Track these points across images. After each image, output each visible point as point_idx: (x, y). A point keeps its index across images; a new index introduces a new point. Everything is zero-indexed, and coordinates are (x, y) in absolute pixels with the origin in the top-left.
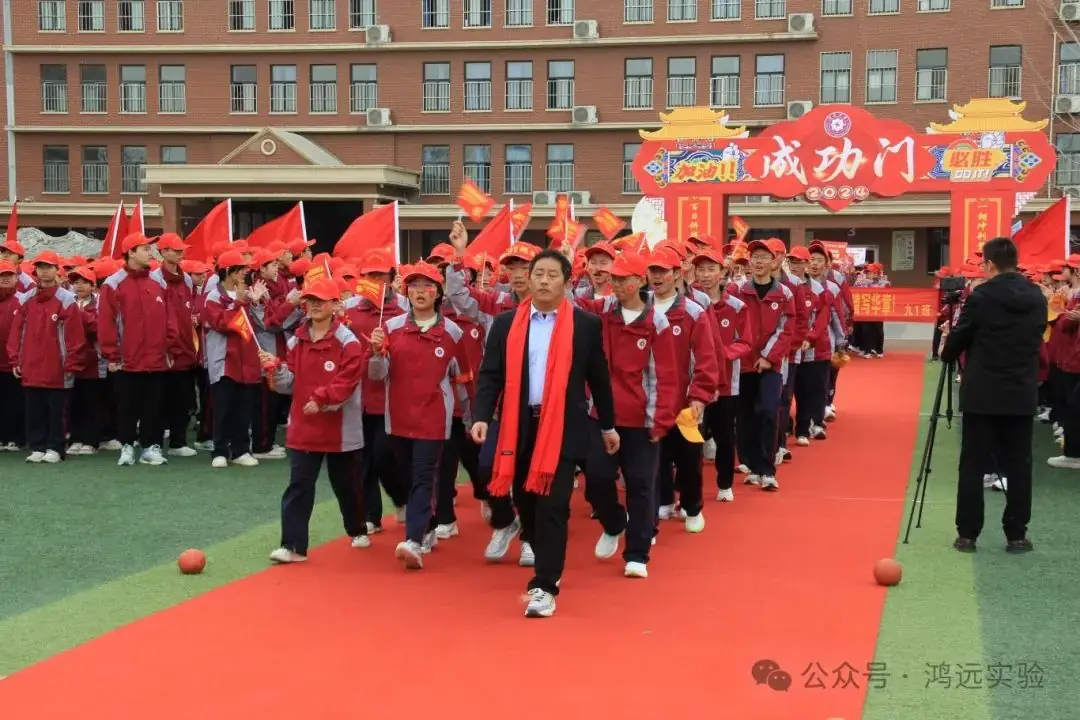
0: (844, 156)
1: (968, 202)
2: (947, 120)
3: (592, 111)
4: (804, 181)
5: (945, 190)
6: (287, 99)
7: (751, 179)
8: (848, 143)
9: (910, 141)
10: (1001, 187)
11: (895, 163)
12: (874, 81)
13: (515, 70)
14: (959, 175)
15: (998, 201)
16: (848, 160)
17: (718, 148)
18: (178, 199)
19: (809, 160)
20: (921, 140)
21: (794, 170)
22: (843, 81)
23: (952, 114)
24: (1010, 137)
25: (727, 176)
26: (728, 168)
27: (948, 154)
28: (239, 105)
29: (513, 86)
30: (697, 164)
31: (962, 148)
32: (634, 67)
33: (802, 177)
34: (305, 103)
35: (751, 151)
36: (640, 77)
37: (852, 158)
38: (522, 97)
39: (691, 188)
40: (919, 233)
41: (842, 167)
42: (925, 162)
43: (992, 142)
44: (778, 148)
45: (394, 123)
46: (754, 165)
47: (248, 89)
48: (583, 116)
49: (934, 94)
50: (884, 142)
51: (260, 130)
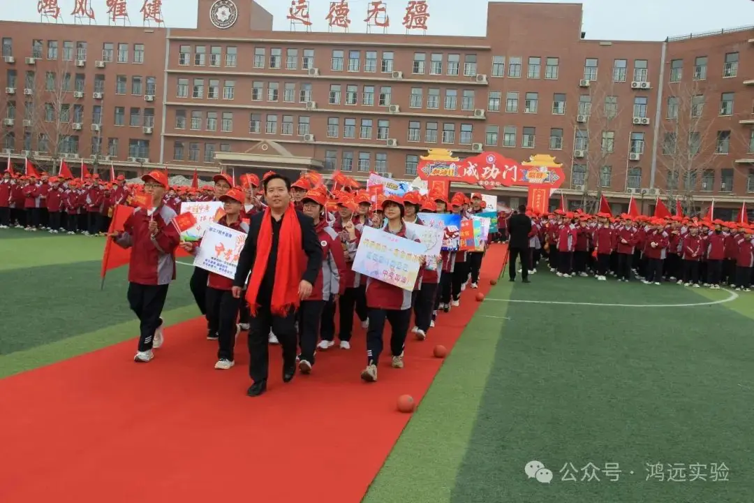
0: (493, 170)
1: (534, 190)
2: (530, 161)
3: (395, 141)
4: (478, 178)
5: (526, 184)
6: (273, 129)
7: (459, 176)
8: (494, 166)
9: (515, 167)
10: (545, 186)
11: (510, 174)
12: (507, 138)
13: (365, 122)
14: (532, 180)
15: (544, 190)
16: (494, 172)
17: (448, 164)
18: (227, 166)
19: (480, 171)
20: (520, 166)
21: (475, 174)
22: (495, 137)
23: (531, 159)
24: (549, 169)
25: (451, 174)
26: (451, 171)
27: (528, 172)
28: (253, 130)
29: (364, 128)
30: (440, 169)
31: (534, 171)
32: (413, 124)
33: (477, 177)
34: (280, 131)
35: (460, 166)
36: (415, 129)
37: (495, 171)
38: (367, 133)
39: (438, 178)
40: (520, 198)
41: (492, 174)
42: (520, 175)
43: (544, 170)
44: (469, 166)
45: (315, 141)
46: (461, 171)
47: (257, 123)
48: (391, 142)
49: (530, 145)
50: (507, 167)
51: (262, 140)
